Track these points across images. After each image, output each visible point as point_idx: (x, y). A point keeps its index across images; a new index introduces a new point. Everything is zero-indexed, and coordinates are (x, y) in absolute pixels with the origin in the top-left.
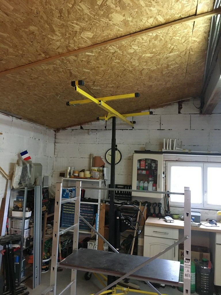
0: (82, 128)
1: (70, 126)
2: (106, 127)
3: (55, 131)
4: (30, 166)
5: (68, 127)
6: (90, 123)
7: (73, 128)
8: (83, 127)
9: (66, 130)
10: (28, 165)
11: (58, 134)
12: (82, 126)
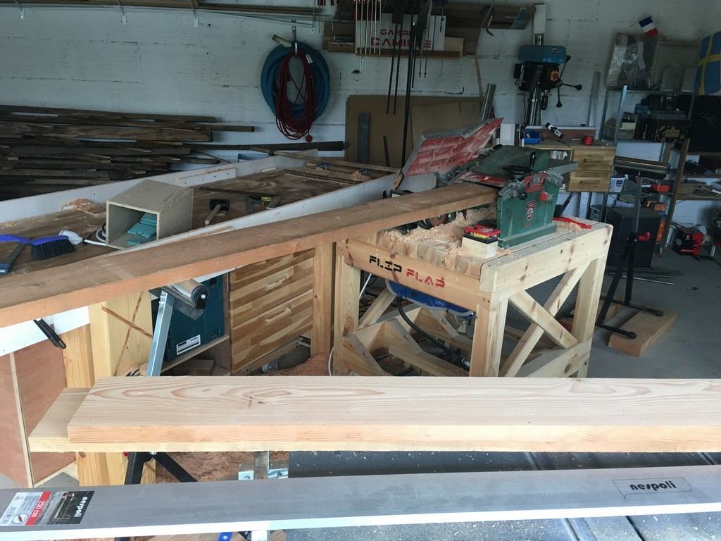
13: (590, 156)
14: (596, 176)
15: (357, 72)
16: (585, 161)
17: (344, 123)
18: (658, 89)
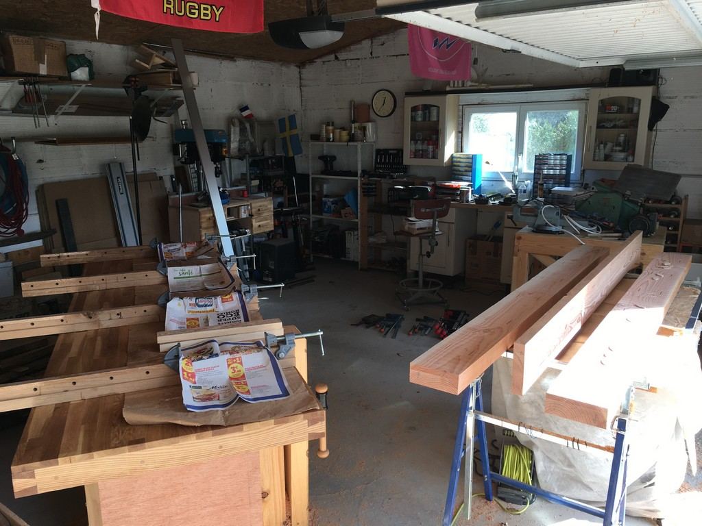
0: (336, 58)
1: (320, 57)
2: (371, 54)
3: (299, 67)
4: (252, 127)
5: (316, 58)
6: (348, 49)
7: (325, 59)
8: (339, 56)
9: (315, 64)
10: (248, 126)
11: (304, 71)
12: (337, 54)
13: (260, 206)
14: (266, 220)
15: (40, 161)
16: (259, 210)
17: (37, 212)
18: (263, 155)
